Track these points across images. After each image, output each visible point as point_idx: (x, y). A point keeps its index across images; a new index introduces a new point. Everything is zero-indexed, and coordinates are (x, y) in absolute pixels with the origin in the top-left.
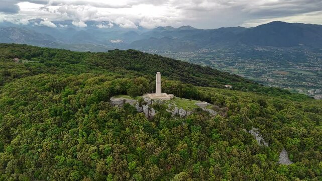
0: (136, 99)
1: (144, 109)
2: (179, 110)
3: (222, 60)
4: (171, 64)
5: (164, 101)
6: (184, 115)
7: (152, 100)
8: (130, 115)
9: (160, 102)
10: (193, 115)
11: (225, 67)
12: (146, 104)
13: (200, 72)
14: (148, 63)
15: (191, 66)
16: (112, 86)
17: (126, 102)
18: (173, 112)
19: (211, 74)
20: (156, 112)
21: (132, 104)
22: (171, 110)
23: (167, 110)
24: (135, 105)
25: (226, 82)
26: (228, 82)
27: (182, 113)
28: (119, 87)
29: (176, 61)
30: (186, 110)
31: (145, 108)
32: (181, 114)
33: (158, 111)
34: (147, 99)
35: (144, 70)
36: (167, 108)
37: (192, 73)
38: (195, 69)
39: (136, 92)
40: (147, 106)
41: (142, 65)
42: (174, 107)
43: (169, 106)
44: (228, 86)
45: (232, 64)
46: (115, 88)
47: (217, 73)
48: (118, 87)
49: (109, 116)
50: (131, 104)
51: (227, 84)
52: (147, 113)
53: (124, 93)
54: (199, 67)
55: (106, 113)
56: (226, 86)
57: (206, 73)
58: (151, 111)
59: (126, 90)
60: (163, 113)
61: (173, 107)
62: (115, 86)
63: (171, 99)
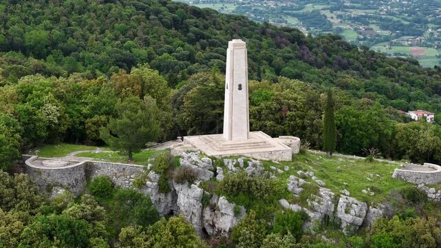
0: (143, 161)
1: (182, 200)
2: (336, 201)
3: (371, 12)
4: (177, 24)
5: (267, 164)
6: (360, 221)
7: (217, 163)
8: (130, 229)
9: (249, 170)
10: (396, 221)
11: (387, 39)
12: (188, 178)
13: (301, 58)
14: (81, 23)
15: (264, 33)
16: (28, 106)
17: (98, 174)
18: (313, 209)
19: (344, 67)
20: (237, 213)
21: (125, 183)
22: (302, 201)
23: (284, 202)
24: (142, 185)
25: (409, 100)
26: (416, 99)
27: (350, 211)
28: (54, 108)
29: (197, 13)
30: (366, 200)
31: (188, 197)
32: (347, 218)
33: (248, 207)
34: (195, 158)
35: (67, 53)
36: (286, 194)
37: (270, 61)
38: (279, 46)
39: (143, 129)
40: (197, 190)
41: (57, 32)
42: (315, 190)
43: (292, 183)
44: (421, 113)
45: (413, 30)
46: (41, 114)
47: (371, 63)
48: (51, 111)
49: (40, 234)
50: (119, 182)
51: (415, 109)
52: (196, 220)
53: (76, 135)
54: (295, 38)
55: (26, 222)
56: (413, 115)
57: (327, 63)
58: (214, 208)
59: (82, 123)
60: (267, 216)
61: (309, 192)
62: (39, 106)
63: (294, 157)
